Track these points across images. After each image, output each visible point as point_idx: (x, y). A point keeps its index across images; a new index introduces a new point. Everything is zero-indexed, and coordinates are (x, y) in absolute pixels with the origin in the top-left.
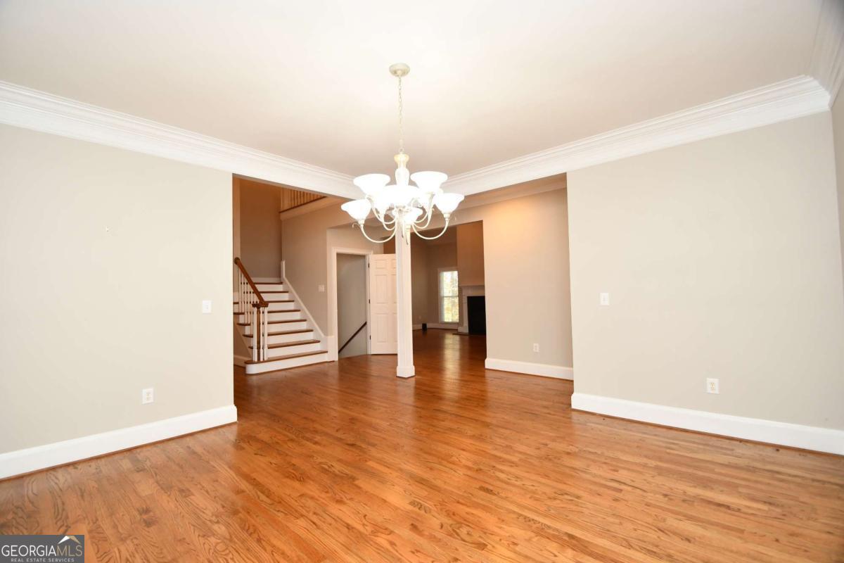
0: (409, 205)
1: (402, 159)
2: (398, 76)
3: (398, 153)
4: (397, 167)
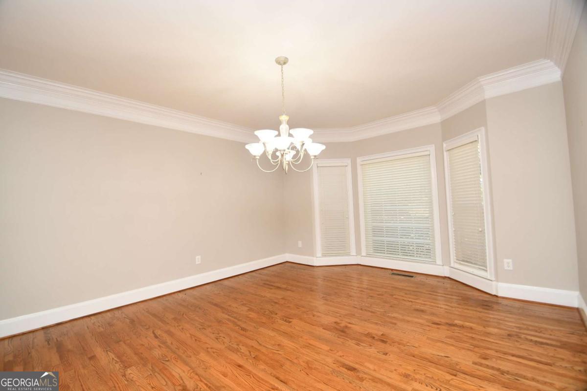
0: (288, 149)
1: (284, 118)
2: (281, 64)
3: (283, 115)
4: (281, 124)
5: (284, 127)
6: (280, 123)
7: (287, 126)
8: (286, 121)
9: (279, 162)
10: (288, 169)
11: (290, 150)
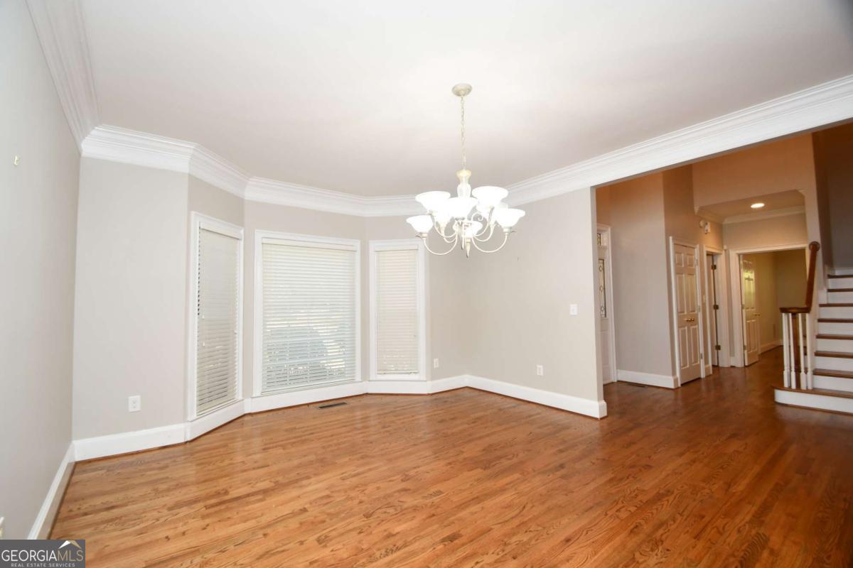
1: (464, 174)
2: (461, 95)
3: (462, 170)
4: (459, 184)
5: (464, 187)
6: (458, 182)
7: (469, 186)
8: (467, 178)
9: (456, 238)
10: (471, 251)
11: (472, 221)
